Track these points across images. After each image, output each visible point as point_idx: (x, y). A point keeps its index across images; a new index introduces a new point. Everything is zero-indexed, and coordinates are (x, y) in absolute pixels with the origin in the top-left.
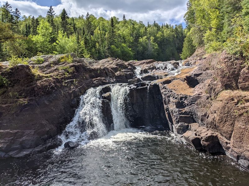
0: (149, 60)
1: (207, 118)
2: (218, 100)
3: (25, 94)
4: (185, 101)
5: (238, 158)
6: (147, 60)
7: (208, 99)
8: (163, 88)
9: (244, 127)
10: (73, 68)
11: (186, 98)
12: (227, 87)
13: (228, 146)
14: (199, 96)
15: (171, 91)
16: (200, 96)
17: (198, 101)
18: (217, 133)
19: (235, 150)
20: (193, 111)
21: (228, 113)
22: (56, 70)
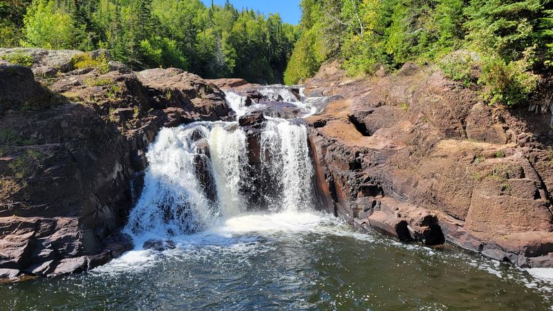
0: (234, 80)
1: (416, 186)
2: (437, 157)
3: (37, 135)
4: (365, 159)
5: (481, 247)
6: (229, 80)
7: (411, 153)
8: (318, 135)
9: (488, 198)
10: (120, 83)
11: (366, 152)
12: (449, 134)
13: (458, 230)
14: (393, 149)
15: (334, 141)
16: (395, 149)
17: (393, 158)
18: (436, 211)
19: (477, 235)
20: (382, 176)
21: (461, 176)
22: (77, 84)
